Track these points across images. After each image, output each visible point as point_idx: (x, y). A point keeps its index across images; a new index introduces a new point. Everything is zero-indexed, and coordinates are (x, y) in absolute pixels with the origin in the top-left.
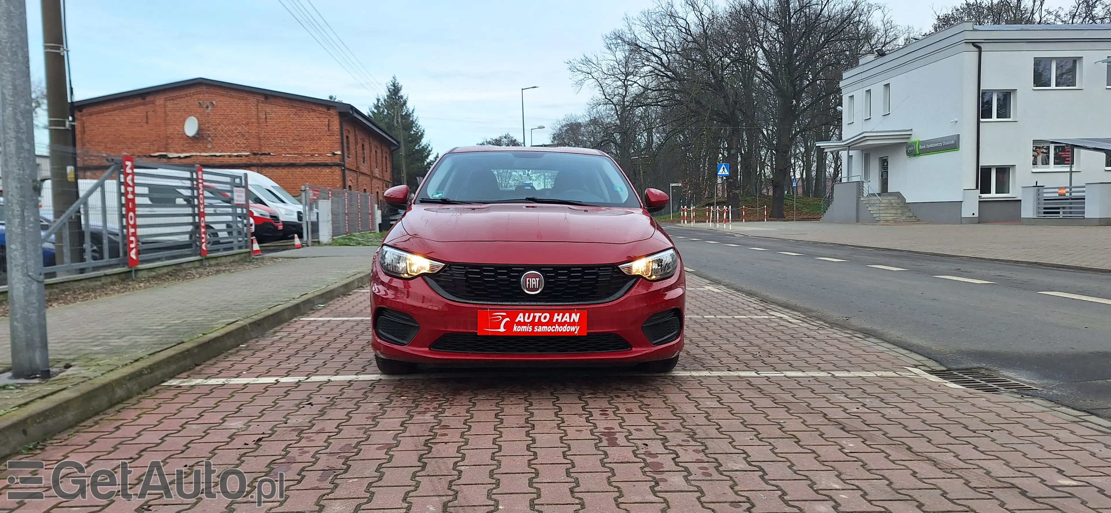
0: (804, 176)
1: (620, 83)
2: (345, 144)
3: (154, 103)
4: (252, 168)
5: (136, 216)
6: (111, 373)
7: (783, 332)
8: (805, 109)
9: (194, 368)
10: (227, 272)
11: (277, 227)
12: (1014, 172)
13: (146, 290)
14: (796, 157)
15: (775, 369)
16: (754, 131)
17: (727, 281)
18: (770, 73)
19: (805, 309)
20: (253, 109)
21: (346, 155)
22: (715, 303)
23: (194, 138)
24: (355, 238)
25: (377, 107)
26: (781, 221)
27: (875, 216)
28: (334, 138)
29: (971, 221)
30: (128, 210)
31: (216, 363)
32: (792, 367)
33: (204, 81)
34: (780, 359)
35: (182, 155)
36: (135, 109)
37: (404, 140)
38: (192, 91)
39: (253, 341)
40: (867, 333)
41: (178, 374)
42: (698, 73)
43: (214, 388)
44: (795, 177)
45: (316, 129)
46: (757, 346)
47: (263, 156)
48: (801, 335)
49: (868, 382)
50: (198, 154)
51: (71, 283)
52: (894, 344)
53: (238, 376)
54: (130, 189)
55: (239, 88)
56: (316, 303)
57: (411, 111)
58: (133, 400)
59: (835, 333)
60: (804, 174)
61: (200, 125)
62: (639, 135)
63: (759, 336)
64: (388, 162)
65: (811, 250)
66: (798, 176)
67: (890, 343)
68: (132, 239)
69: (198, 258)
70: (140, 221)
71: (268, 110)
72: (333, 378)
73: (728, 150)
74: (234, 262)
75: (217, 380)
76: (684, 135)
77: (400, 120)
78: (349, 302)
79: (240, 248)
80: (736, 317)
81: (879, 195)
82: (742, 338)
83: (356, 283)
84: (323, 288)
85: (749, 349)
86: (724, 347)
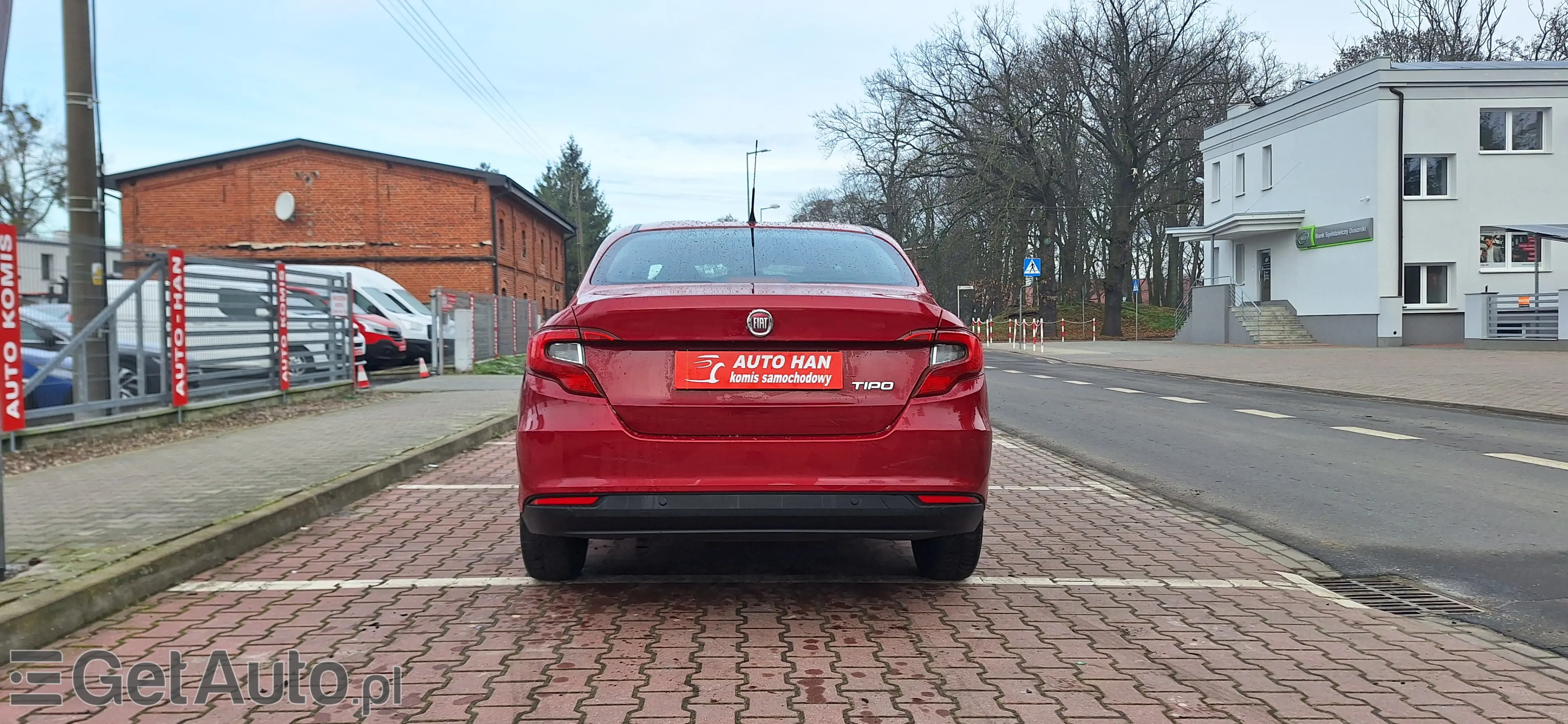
0: (1151, 276)
1: (886, 144)
2: (498, 231)
3: (233, 174)
4: (368, 264)
5: (186, 334)
6: (93, 574)
7: (1100, 514)
8: (1151, 182)
9: (223, 563)
10: (314, 413)
11: (398, 348)
12: (1454, 272)
13: (193, 440)
14: (1139, 247)
15: (1080, 575)
16: (1078, 214)
17: (1027, 432)
18: (1101, 130)
19: (1137, 477)
20: (371, 182)
21: (499, 245)
22: (1006, 465)
23: (288, 222)
24: (506, 363)
25: (547, 178)
26: (1117, 340)
27: (1251, 334)
28: (482, 222)
29: (1392, 342)
30: (175, 326)
31: (257, 556)
32: (1107, 571)
33: (303, 144)
34: (1090, 557)
35: (272, 246)
36: (208, 182)
37: (584, 224)
38: (287, 156)
39: (321, 521)
40: (1226, 517)
41: (198, 573)
42: (997, 131)
43: (243, 597)
44: (1138, 277)
45: (458, 209)
46: (1059, 535)
47: (384, 247)
48: (1127, 518)
49: (1219, 596)
50: (294, 244)
51: (87, 430)
52: (1264, 535)
53: (284, 577)
54: (178, 296)
55: (351, 152)
56: (425, 461)
57: (594, 184)
58: (120, 616)
59: (1177, 516)
60: (1151, 272)
61: (296, 204)
62: (914, 217)
63: (1064, 519)
64: (560, 256)
65: (1155, 385)
66: (1142, 275)
67: (1259, 533)
68: (179, 366)
69: (276, 392)
70: (191, 341)
71: (391, 183)
72: (421, 583)
73: (1041, 238)
74: (329, 398)
75: (251, 583)
76: (979, 217)
77: (577, 197)
78: (475, 460)
79: (339, 377)
80: (1033, 488)
81: (1258, 304)
82: (1038, 523)
83: (490, 432)
84: (440, 439)
85: (1047, 541)
86: (1009, 537)
